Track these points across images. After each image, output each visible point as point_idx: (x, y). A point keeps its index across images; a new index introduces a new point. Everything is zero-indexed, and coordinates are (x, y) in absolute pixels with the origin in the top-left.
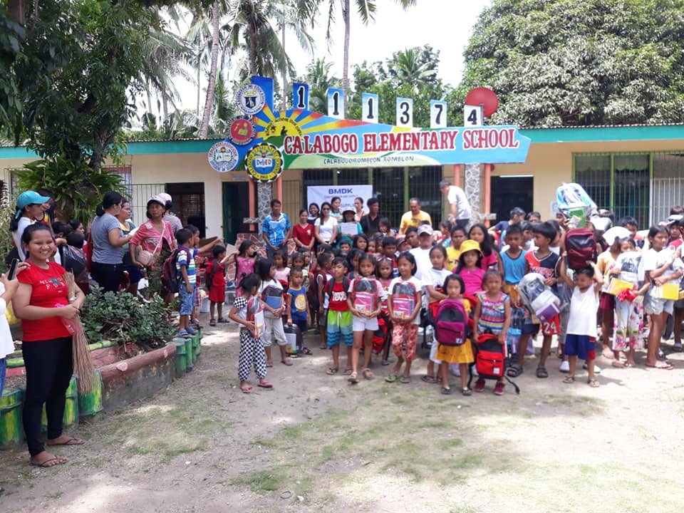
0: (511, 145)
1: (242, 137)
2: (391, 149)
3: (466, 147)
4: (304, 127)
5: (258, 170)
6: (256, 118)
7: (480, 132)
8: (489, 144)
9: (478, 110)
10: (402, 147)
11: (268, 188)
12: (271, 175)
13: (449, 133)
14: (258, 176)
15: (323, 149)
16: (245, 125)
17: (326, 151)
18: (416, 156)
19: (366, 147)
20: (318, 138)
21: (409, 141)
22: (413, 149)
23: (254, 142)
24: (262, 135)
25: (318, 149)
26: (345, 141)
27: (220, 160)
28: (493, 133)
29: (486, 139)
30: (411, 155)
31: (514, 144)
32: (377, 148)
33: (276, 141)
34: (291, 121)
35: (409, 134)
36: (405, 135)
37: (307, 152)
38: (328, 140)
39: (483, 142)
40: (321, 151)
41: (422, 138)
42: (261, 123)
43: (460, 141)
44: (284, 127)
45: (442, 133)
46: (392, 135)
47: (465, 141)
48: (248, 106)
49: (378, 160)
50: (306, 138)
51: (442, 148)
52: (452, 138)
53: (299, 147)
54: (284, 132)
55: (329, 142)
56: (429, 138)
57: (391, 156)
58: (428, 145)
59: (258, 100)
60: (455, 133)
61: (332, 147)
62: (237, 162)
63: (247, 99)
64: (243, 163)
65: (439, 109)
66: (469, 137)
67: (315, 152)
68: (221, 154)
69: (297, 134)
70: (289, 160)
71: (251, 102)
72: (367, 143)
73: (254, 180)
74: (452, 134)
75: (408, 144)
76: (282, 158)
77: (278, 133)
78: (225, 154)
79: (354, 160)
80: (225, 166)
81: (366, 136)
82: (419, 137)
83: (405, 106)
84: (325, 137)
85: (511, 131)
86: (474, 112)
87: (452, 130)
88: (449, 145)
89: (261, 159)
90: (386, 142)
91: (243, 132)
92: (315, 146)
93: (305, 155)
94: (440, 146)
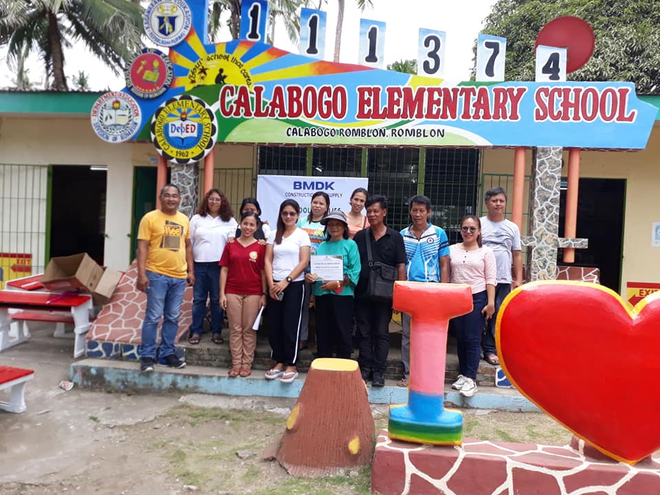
0: (621, 118)
1: (149, 85)
2: (404, 116)
3: (538, 117)
4: (255, 71)
5: (173, 142)
6: (175, 53)
7: (567, 91)
8: (580, 115)
9: (563, 54)
10: (425, 113)
11: (189, 174)
12: (195, 151)
13: (511, 90)
14: (172, 151)
15: (287, 110)
16: (156, 64)
17: (291, 114)
18: (448, 130)
19: (362, 109)
20: (278, 91)
21: (438, 102)
22: (444, 116)
23: (168, 94)
24: (184, 82)
25: (277, 110)
26: (326, 98)
27: (109, 122)
28: (590, 94)
29: (576, 106)
30: (441, 127)
31: (626, 116)
32: (381, 112)
33: (206, 94)
34: (234, 60)
35: (438, 90)
36: (431, 91)
37: (258, 114)
38: (295, 95)
39: (571, 110)
40: (282, 114)
41: (461, 99)
42: (183, 62)
43: (528, 106)
44: (221, 71)
45: (497, 92)
46: (408, 91)
47: (538, 107)
48: (163, 31)
49: (382, 133)
50: (258, 90)
51: (496, 116)
52: (515, 100)
53: (246, 105)
54: (220, 78)
55: (297, 100)
56: (474, 99)
57: (404, 127)
58: (472, 110)
59: (179, 23)
60: (521, 91)
61: (303, 108)
62: (138, 127)
63: (161, 20)
64: (149, 127)
65: (492, 50)
66: (546, 100)
67: (272, 114)
68: (113, 113)
69: (242, 83)
70: (228, 126)
71: (168, 26)
72: (363, 103)
73: (166, 158)
74: (515, 93)
75: (435, 108)
76: (215, 122)
77: (210, 80)
78: (119, 112)
79: (341, 132)
80: (117, 133)
81: (362, 91)
82: (455, 97)
83: (432, 43)
84: (291, 90)
85: (623, 93)
86: (554, 59)
87: (515, 86)
88: (509, 114)
89: (178, 123)
90: (398, 103)
91: (150, 76)
92: (273, 104)
93: (254, 120)
94: (492, 114)
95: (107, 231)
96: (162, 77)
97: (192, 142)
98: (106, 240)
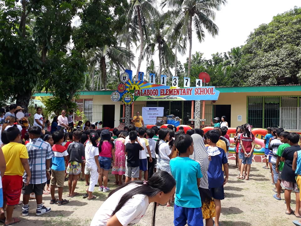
0: (212, 94)
1: (121, 90)
2: (169, 95)
3: (195, 94)
4: (141, 87)
5: (126, 101)
6: (126, 84)
7: (201, 89)
8: (204, 93)
9: (201, 81)
10: (173, 94)
11: (129, 107)
12: (130, 103)
13: (190, 89)
14: (126, 103)
15: (147, 94)
16: (123, 86)
17: (148, 95)
18: (178, 97)
19: (161, 93)
20: (145, 91)
21: (176, 92)
22: (177, 95)
23: (125, 91)
24: (128, 89)
25: (145, 94)
26: (154, 92)
27: (114, 98)
28: (206, 89)
29: (203, 92)
30: (176, 97)
31: (213, 93)
32: (165, 94)
33: (132, 91)
34: (137, 85)
35: (176, 89)
36: (174, 90)
37: (142, 95)
38: (148, 91)
39: (202, 92)
40: (146, 95)
41: (180, 91)
42: (128, 85)
43: (193, 92)
44: (135, 87)
45: (187, 89)
46: (170, 90)
47: (195, 92)
48: (124, 79)
49: (165, 98)
50: (142, 90)
51: (187, 94)
52: (191, 91)
53: (139, 93)
54: (134, 88)
56: (183, 91)
57: (169, 97)
58: (182, 93)
59: (127, 78)
60: (192, 89)
61: (150, 94)
62: (119, 99)
63: (123, 77)
64: (121, 99)
65: (187, 80)
66: (197, 90)
67: (144, 95)
68: (115, 96)
69: (138, 89)
70: (136, 98)
71: (125, 78)
72: (161, 92)
73: (125, 104)
74: (191, 89)
75: (175, 93)
76: (134, 97)
77: (133, 89)
78: (116, 96)
79: (157, 98)
80: (115, 100)
81: (161, 90)
83: (175, 79)
84: (148, 90)
85: (212, 88)
86: (199, 82)
87: (191, 88)
88: (189, 94)
89: (127, 98)
90: (168, 92)
91: (122, 88)
92: (144, 93)
93: (141, 96)
94: (186, 94)
95: (115, 119)
96: (124, 89)
97: (130, 101)
98: (115, 122)
